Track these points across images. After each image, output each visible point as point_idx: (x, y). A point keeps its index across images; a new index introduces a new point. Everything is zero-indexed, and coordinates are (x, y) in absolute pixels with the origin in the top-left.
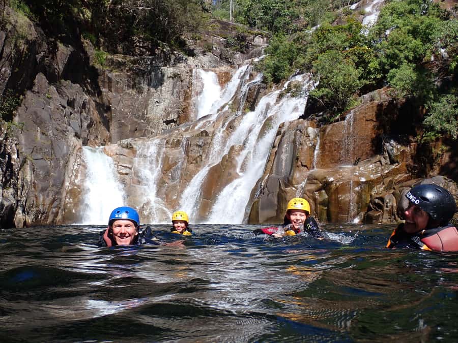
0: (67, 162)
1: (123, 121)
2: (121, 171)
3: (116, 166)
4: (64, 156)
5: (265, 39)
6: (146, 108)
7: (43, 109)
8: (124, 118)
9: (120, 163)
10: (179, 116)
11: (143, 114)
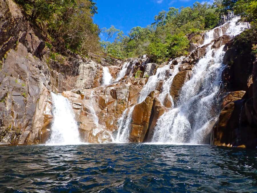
0: (38, 100)
1: (64, 87)
2: (75, 107)
3: (71, 103)
4: (36, 95)
5: (122, 61)
6: (76, 81)
7: (23, 63)
8: (64, 86)
9: (74, 102)
10: (92, 86)
11: (74, 85)
